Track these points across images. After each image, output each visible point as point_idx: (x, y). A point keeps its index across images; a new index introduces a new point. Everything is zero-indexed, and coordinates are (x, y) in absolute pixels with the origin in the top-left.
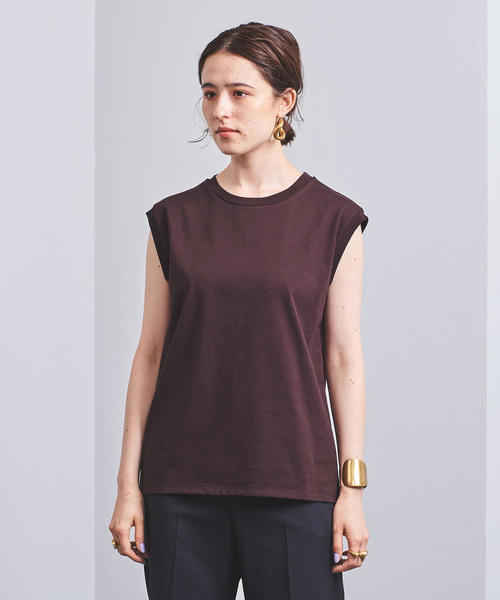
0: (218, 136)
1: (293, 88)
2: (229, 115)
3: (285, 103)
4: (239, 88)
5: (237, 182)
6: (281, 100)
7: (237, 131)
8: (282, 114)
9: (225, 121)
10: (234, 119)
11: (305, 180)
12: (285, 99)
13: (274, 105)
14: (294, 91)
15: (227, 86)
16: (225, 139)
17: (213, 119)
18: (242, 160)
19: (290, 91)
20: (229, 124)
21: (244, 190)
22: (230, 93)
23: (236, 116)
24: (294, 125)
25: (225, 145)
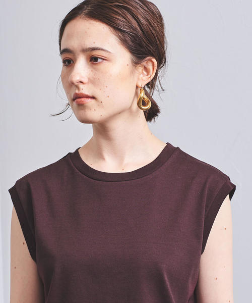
0: (75, 103)
1: (154, 57)
2: (85, 80)
3: (145, 73)
4: (96, 53)
5: (100, 156)
6: (140, 69)
7: (93, 98)
8: (142, 84)
9: (81, 86)
10: (90, 85)
11: (170, 152)
12: (145, 68)
13: (132, 73)
14: (154, 61)
15: (84, 51)
16: (81, 106)
17: (70, 85)
18: (102, 129)
19: (150, 60)
20: (85, 90)
21: (108, 165)
22: (87, 59)
23: (92, 81)
24: (156, 97)
25: (81, 112)
